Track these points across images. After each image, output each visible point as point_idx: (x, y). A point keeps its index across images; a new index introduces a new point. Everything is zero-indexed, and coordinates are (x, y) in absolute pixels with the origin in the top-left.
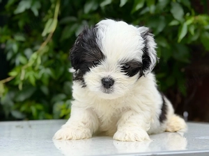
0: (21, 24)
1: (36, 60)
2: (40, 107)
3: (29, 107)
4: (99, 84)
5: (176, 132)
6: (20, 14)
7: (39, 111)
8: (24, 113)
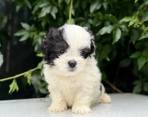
0: (43, 24)
4: (67, 65)
6: (43, 17)
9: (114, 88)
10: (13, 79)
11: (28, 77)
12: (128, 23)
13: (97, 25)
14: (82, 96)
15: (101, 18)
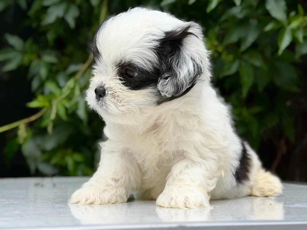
1: (73, 90)
2: (78, 157)
3: (63, 158)
5: (267, 196)
7: (77, 163)
8: (55, 166)
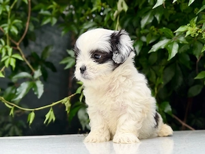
9: (184, 124)
10: (50, 107)
11: (66, 104)
12: (185, 33)
13: (151, 42)
14: (126, 120)
15: (155, 33)
